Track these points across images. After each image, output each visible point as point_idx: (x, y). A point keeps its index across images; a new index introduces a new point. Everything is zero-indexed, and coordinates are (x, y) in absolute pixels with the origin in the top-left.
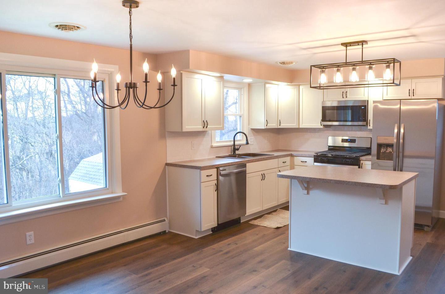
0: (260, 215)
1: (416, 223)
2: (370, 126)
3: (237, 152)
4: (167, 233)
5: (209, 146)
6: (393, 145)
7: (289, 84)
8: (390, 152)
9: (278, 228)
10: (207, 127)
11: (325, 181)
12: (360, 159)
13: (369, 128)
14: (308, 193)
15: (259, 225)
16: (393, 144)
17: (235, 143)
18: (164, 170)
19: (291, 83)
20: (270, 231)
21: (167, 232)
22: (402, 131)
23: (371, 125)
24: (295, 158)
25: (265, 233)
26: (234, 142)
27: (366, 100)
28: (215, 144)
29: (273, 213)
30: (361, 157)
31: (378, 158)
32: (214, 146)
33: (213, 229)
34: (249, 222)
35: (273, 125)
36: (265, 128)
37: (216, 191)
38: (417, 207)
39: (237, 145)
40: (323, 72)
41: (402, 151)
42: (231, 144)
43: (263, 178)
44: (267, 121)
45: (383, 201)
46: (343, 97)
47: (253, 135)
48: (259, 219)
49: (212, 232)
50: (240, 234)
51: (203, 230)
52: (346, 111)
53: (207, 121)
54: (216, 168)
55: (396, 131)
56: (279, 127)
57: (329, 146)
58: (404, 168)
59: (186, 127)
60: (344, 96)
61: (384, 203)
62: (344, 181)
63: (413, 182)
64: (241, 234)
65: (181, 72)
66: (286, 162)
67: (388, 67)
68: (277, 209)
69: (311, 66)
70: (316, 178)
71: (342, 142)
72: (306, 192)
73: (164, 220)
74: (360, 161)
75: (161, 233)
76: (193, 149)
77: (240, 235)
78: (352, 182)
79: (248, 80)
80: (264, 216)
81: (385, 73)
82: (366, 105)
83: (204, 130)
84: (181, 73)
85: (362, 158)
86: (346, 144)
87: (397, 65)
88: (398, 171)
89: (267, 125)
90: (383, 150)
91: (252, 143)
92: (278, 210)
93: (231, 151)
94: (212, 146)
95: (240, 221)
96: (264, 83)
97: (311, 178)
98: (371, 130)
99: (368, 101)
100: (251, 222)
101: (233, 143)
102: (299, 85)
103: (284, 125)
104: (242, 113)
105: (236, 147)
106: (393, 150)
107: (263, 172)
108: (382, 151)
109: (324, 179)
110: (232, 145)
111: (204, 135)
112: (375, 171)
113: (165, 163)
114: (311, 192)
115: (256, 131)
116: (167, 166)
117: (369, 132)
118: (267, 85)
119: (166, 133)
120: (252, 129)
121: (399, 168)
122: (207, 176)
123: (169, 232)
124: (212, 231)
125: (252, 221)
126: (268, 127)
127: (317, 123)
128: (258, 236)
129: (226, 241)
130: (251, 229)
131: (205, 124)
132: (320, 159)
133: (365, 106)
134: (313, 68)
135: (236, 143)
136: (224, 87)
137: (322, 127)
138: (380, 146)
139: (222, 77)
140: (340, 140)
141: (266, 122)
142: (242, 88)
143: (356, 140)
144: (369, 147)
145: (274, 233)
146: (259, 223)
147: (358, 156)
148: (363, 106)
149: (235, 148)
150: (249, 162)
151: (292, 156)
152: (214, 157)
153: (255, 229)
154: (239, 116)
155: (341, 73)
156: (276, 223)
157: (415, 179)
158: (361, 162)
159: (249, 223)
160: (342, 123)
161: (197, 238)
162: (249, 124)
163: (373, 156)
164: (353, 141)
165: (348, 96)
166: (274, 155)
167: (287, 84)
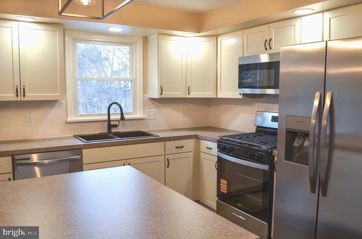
3: (114, 130)
5: (63, 121)
10: (24, 96)
12: (273, 155)
16: (309, 131)
22: (328, 102)
26: (109, 116)
35: (176, 93)
36: (159, 97)
39: (114, 121)
42: (105, 119)
44: (161, 87)
46: (266, 49)
47: (153, 107)
52: (272, 70)
53: (24, 86)
55: (316, 103)
56: (188, 96)
71: (272, 121)
85: (275, 152)
89: (161, 94)
94: (68, 120)
96: (157, 35)
101: (107, 117)
102: (216, 36)
103: (195, 94)
104: (134, 77)
105: (112, 123)
107: (126, 162)
108: (294, 145)
111: (53, 106)
120: (150, 98)
126: (162, 96)
137: (241, 97)
139: (58, 24)
140: (270, 118)
141: (160, 89)
142: (133, 44)
149: (109, 125)
151: (197, 137)
154: (130, 81)
162: (145, 92)
165: (273, 47)
166: (159, 136)
167: (196, 35)
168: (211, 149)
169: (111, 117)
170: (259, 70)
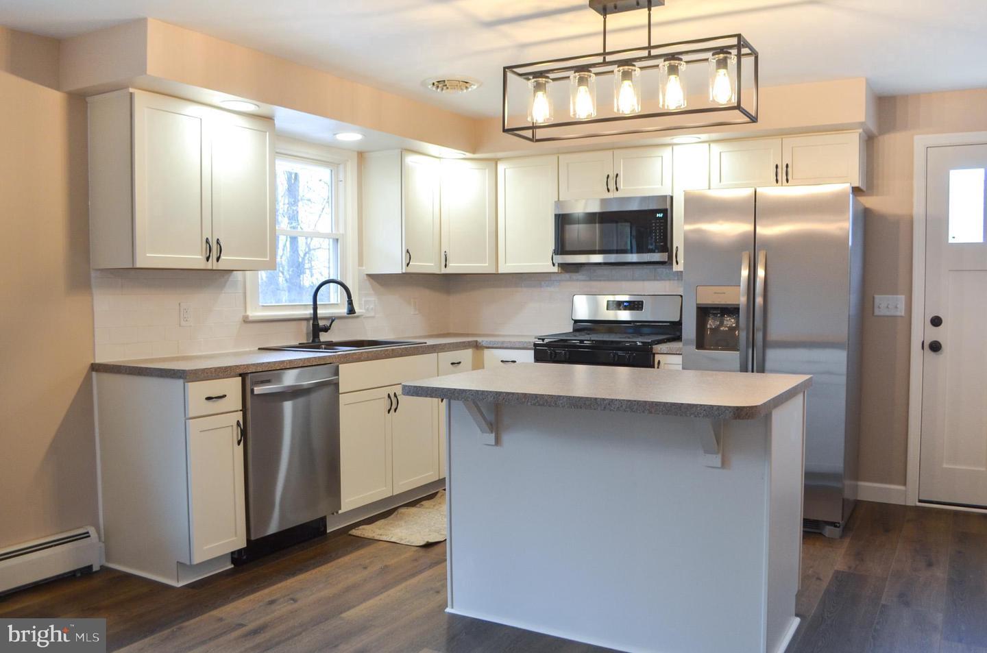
0: (387, 510)
1: (808, 517)
2: (677, 263)
3: (324, 337)
4: (96, 572)
5: (239, 318)
6: (738, 309)
7: (469, 155)
8: (732, 329)
9: (428, 546)
10: (218, 259)
11: (541, 403)
12: (654, 351)
13: (676, 268)
14: (498, 441)
15: (377, 537)
16: (739, 305)
17: (318, 312)
18: (87, 382)
19: (474, 152)
20: (403, 557)
21: (96, 568)
22: (761, 273)
23: (681, 261)
24: (487, 352)
25: (388, 564)
26: (315, 308)
27: (666, 196)
28: (255, 313)
29: (422, 503)
30: (656, 344)
31: (700, 345)
32: (250, 319)
33: (236, 556)
34: (352, 529)
35: (426, 264)
36: (404, 271)
37: (239, 443)
38: (809, 475)
39: (324, 318)
40: (538, 87)
41: (761, 327)
42: (306, 314)
43: (394, 407)
44: (408, 251)
45: (716, 460)
46: (608, 190)
47: (372, 292)
48: (383, 520)
49: (233, 566)
50: (314, 568)
51: (197, 560)
53: (218, 240)
54: (240, 375)
55: (745, 273)
56: (444, 271)
57: (576, 321)
58: (768, 365)
59: (148, 255)
60: (612, 186)
61: (720, 466)
62: (596, 399)
63: (798, 401)
64: (316, 567)
65: (131, 90)
66: (459, 363)
67: (722, 64)
68: (437, 493)
69: (505, 68)
70: (513, 394)
71: (610, 309)
72: (491, 438)
73: (86, 535)
74: (654, 357)
75: (74, 575)
76: (183, 323)
77: (314, 572)
78: (620, 400)
79: (351, 136)
80: (396, 513)
81: (713, 84)
82: (668, 207)
83: (210, 267)
84: (131, 93)
85: (658, 348)
86: (624, 315)
87: (748, 62)
88: (753, 371)
89: (408, 265)
90: (711, 323)
91: (372, 314)
92: (439, 495)
93: (307, 334)
94: (247, 317)
95: (326, 530)
96: (400, 150)
97: (500, 393)
98: (679, 275)
99: (672, 198)
100: (354, 532)
101: (312, 312)
102: (496, 161)
103: (455, 267)
104: (341, 231)
105: (321, 323)
106: (737, 323)
107: (391, 391)
108: (709, 326)
109: (536, 396)
110: (309, 316)
111: (222, 287)
112: (690, 373)
113: (90, 363)
114: (506, 438)
115: (381, 281)
116: (94, 374)
117: (676, 282)
118: (410, 159)
119: (93, 274)
120: (370, 276)
121: (755, 364)
122: (209, 399)
123: (104, 569)
124: (234, 561)
125: (360, 527)
126: (411, 270)
127: (542, 260)
128: (365, 573)
129: (266, 591)
130: (351, 552)
131: (213, 249)
132: (551, 353)
133: (665, 211)
134: (509, 74)
135: (320, 312)
136: (276, 154)
137: (555, 269)
138: (704, 312)
139: (268, 119)
140: (604, 304)
141: (406, 256)
142: (338, 165)
143: (642, 302)
144: (677, 319)
145: (416, 560)
146: (381, 532)
147: (649, 342)
148: (659, 211)
149: (317, 328)
150: (347, 359)
151: (477, 346)
152: (252, 349)
153: (362, 552)
154: (334, 239)
155: (591, 91)
156: (427, 530)
157: (802, 394)
158: (657, 358)
159: (350, 532)
160: (613, 258)
161: (179, 586)
162: (361, 263)
163: (688, 343)
164: (634, 306)
165: (622, 187)
166: (426, 343)
167: (464, 156)
168: (514, 362)
169: (319, 311)
170: (597, 225)
